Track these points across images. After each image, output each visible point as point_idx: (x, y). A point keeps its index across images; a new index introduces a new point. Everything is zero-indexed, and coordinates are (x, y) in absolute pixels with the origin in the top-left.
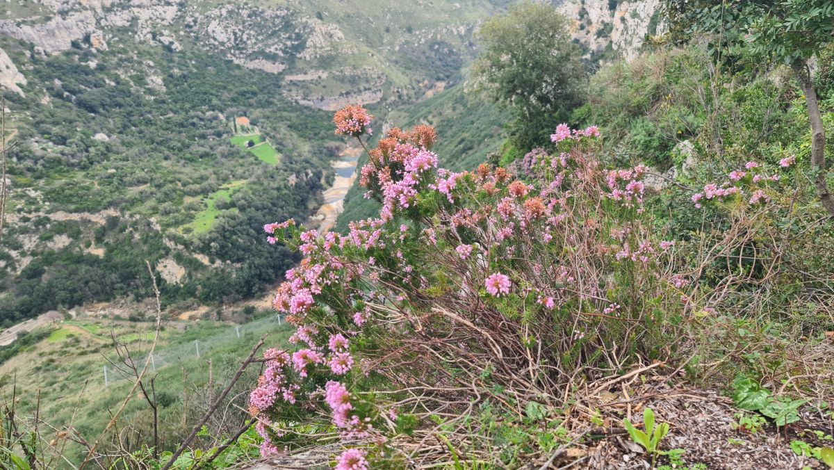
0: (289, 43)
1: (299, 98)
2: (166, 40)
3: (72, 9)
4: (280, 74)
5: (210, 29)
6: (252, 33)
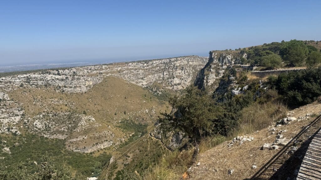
0: (70, 126)
1: (74, 149)
2: (13, 131)
4: (65, 139)
5: (34, 124)
6: (54, 123)
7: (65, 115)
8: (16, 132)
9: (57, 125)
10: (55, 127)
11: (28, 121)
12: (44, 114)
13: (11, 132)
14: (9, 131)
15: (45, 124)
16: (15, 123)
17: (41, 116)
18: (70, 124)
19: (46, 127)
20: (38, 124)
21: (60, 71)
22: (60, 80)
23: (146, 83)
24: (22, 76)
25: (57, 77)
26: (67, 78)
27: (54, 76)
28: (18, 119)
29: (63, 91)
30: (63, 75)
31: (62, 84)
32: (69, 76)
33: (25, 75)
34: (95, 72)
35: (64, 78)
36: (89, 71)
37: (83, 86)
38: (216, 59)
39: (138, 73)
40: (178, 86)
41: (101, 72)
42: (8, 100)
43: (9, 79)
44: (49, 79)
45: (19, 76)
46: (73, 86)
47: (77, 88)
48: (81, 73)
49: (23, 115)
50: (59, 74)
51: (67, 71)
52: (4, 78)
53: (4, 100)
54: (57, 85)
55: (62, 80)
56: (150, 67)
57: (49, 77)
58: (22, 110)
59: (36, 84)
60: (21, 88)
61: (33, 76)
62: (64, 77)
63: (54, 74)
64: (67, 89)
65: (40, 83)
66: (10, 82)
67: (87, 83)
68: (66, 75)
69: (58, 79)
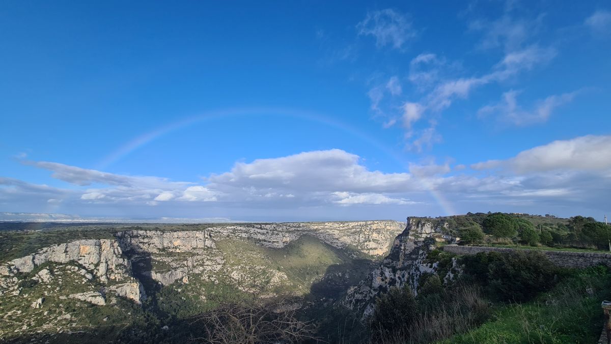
0: (263, 280)
2: (213, 279)
3: (180, 267)
4: (257, 294)
5: (232, 274)
6: (249, 276)
7: (260, 269)
8: (215, 280)
9: (252, 278)
10: (249, 280)
11: (227, 271)
12: (242, 265)
13: (211, 279)
14: (209, 278)
15: (242, 276)
16: (215, 272)
17: (239, 267)
18: (264, 278)
19: (242, 278)
20: (235, 275)
21: (263, 226)
22: (261, 234)
23: (341, 245)
24: (230, 228)
25: (259, 231)
26: (267, 232)
27: (257, 230)
28: (219, 267)
29: (263, 245)
30: (265, 229)
31: (263, 237)
32: (269, 231)
33: (233, 227)
34: (293, 229)
35: (265, 233)
36: (288, 228)
37: (280, 242)
38: (414, 225)
39: (334, 233)
40: (374, 250)
41: (299, 229)
42: (215, 249)
43: (219, 229)
44: (252, 232)
45: (227, 227)
46: (272, 241)
47: (275, 243)
48: (280, 229)
49: (224, 264)
50: (261, 228)
51: (268, 226)
52: (215, 228)
53: (211, 248)
54: (258, 238)
55: (263, 234)
56: (346, 228)
57: (252, 230)
58: (223, 259)
59: (240, 236)
60: (227, 238)
61: (239, 228)
62: (265, 231)
63: (257, 228)
64: (266, 243)
65: (244, 235)
66: (220, 232)
67: (285, 239)
68: (266, 229)
69: (259, 233)
